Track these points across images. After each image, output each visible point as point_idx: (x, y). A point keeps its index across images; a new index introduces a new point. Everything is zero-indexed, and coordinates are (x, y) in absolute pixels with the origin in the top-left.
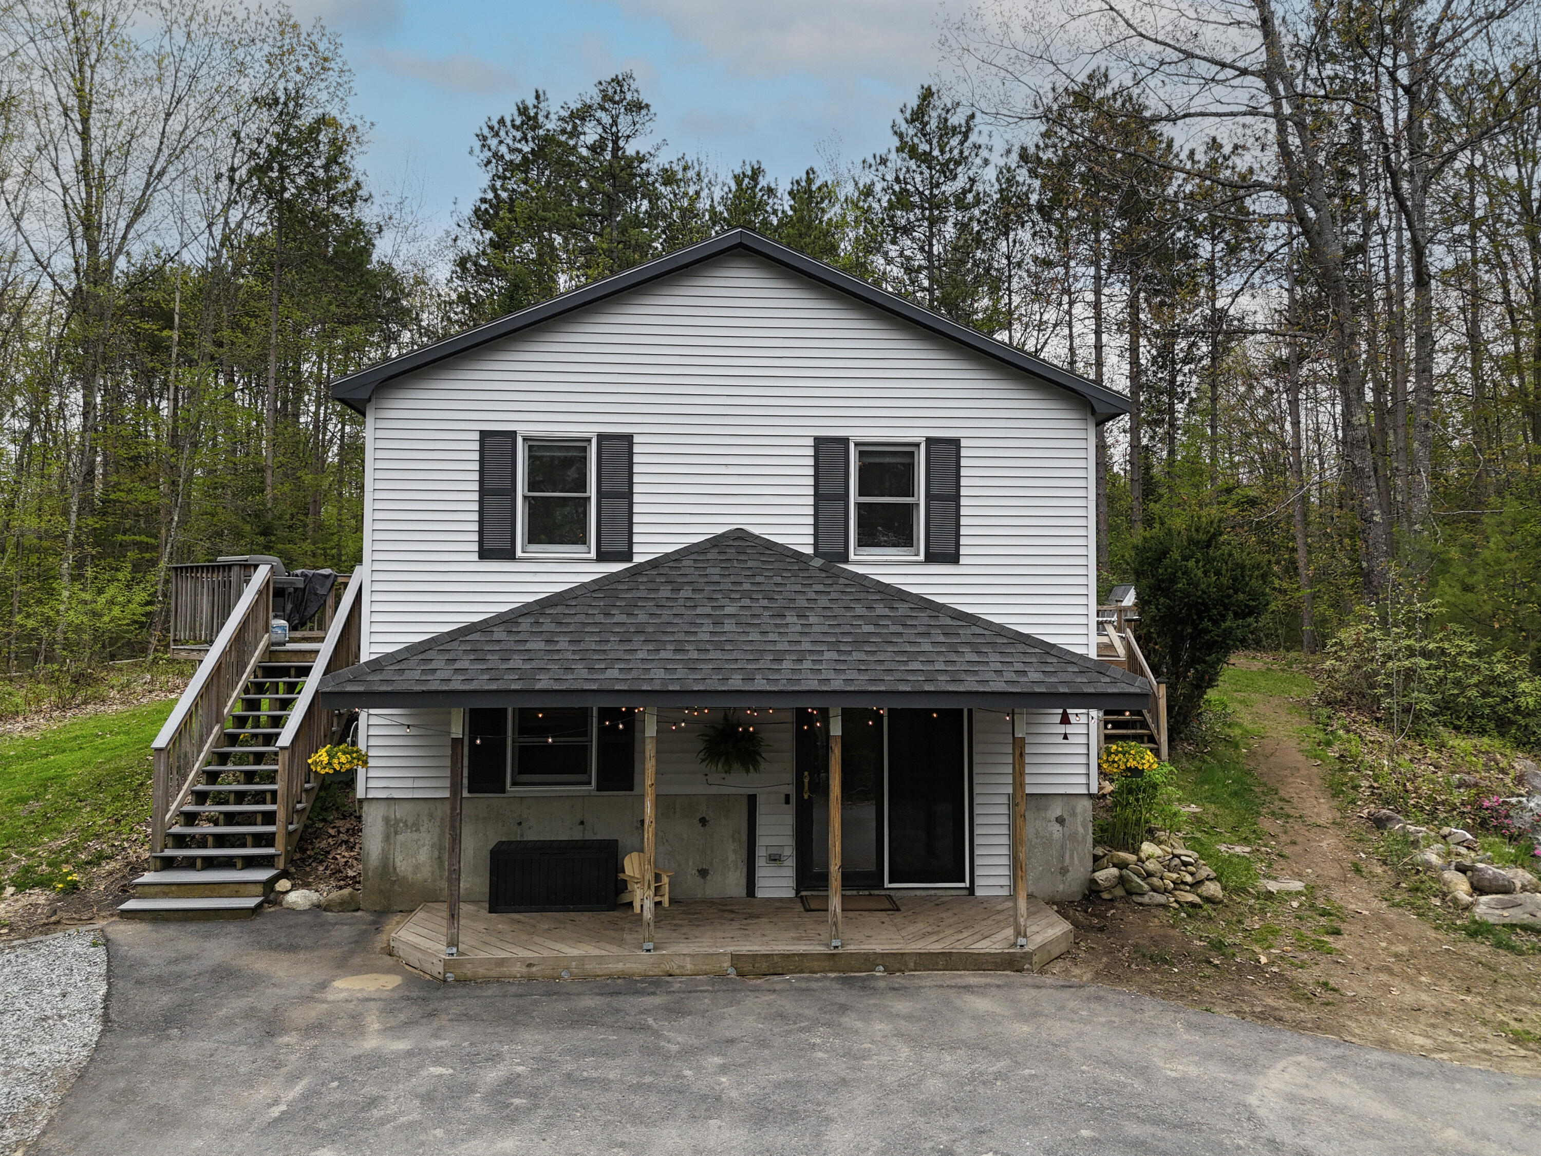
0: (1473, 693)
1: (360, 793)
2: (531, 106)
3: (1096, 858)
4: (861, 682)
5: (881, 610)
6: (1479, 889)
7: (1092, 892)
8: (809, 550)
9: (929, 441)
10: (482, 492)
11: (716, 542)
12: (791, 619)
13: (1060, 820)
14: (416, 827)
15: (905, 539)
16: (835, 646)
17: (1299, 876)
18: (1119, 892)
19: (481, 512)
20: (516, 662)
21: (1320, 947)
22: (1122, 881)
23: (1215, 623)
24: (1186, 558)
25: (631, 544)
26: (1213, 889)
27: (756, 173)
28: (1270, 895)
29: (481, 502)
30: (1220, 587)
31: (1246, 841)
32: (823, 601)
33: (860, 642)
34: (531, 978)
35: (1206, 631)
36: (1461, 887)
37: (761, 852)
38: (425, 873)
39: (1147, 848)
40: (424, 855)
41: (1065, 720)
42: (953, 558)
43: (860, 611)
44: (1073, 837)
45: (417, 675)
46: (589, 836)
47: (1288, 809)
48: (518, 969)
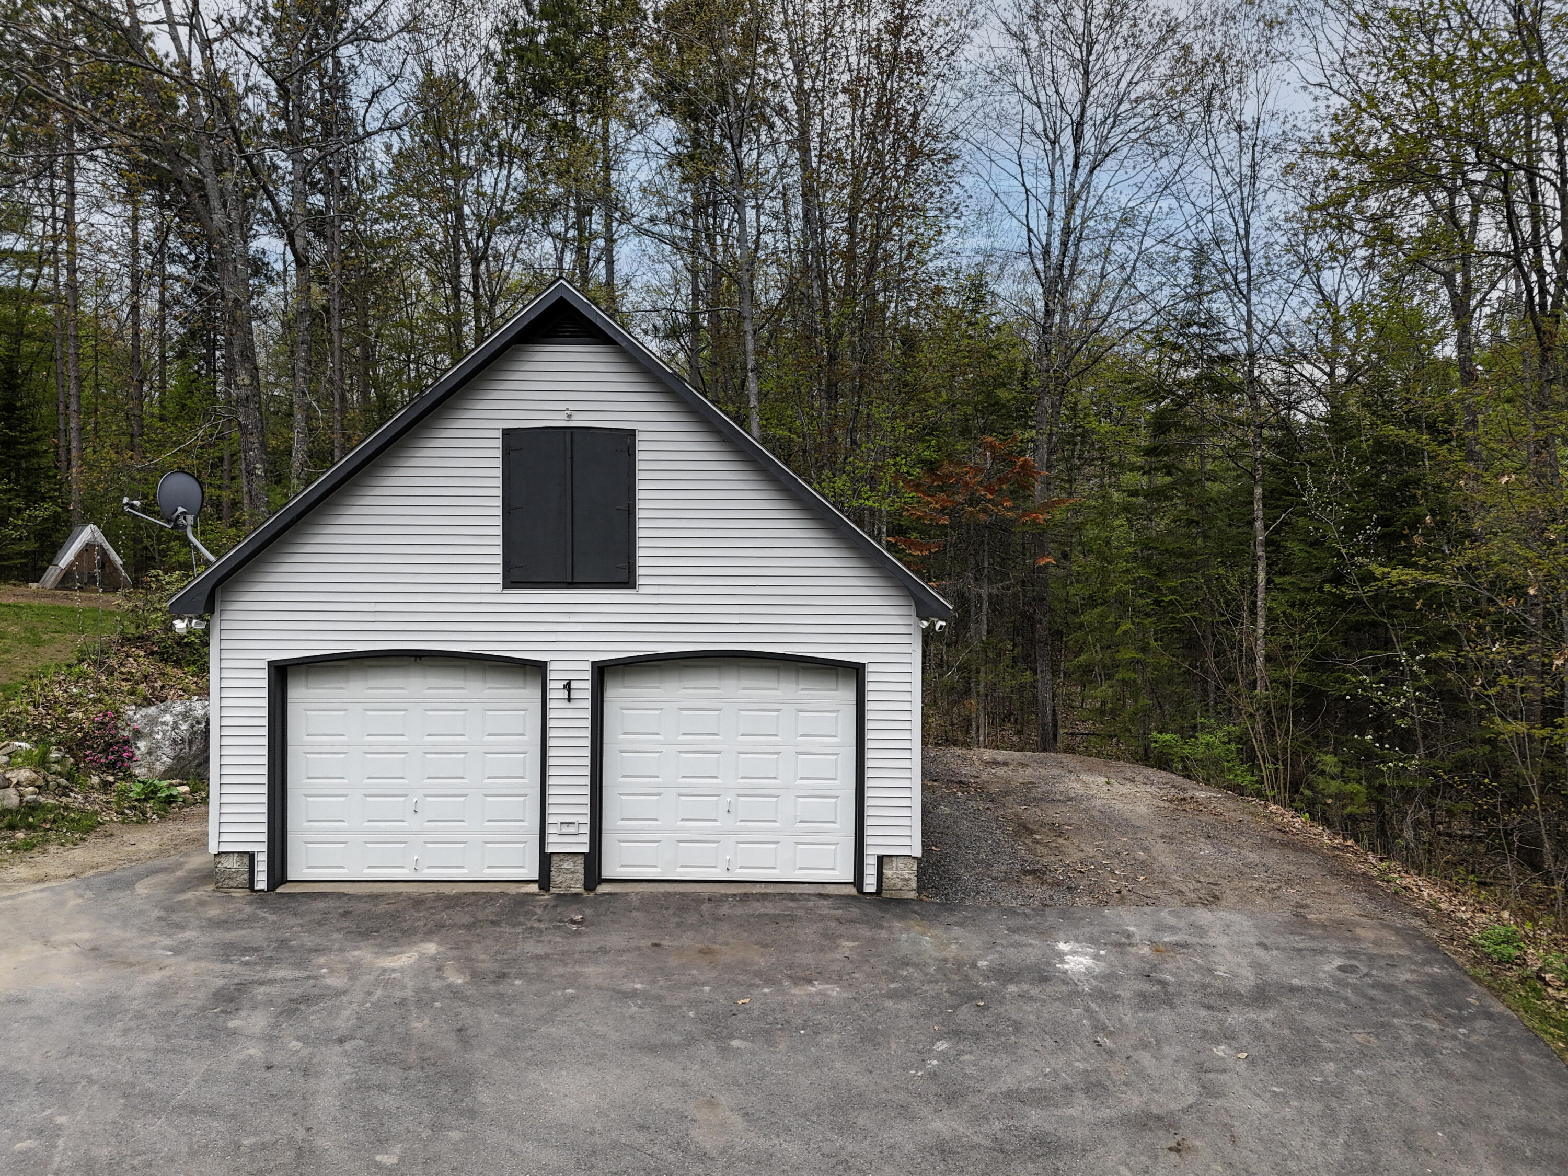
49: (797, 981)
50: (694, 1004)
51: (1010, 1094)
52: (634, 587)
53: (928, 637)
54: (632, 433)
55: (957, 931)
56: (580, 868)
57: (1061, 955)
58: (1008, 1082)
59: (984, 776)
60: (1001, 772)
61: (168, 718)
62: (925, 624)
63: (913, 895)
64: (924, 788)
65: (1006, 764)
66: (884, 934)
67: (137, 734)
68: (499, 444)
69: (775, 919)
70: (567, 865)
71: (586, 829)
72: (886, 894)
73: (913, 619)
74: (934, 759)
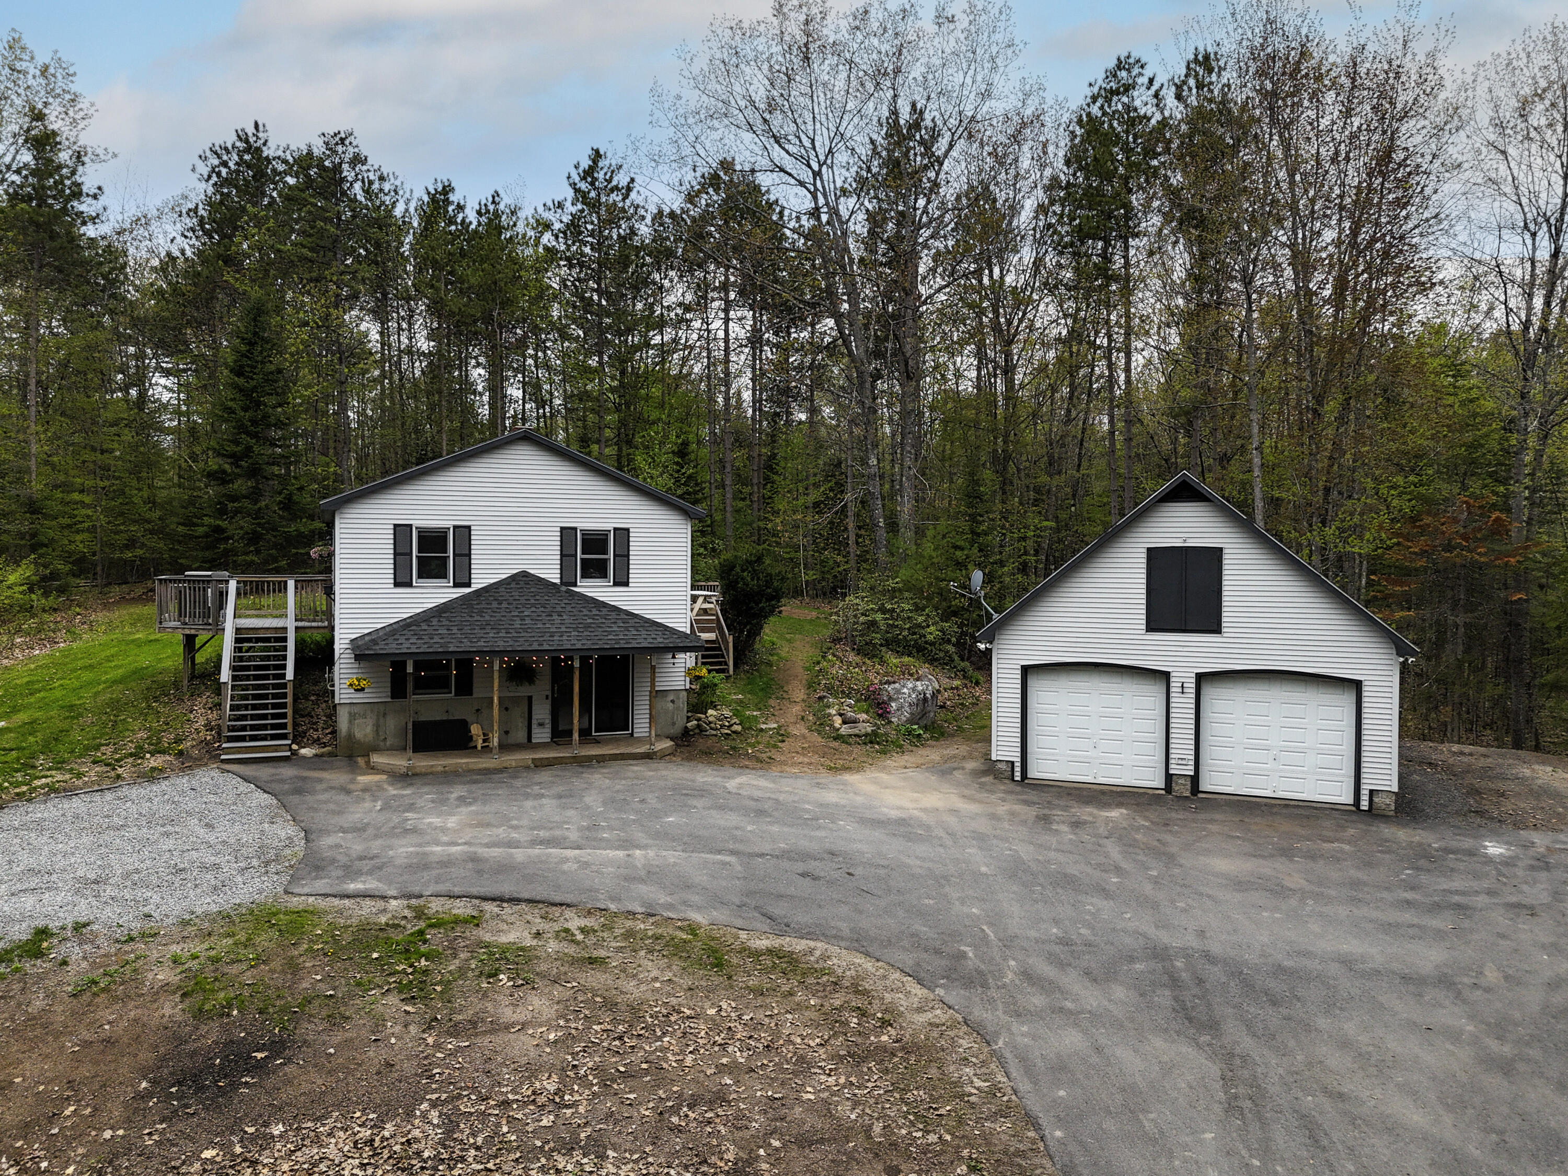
0: (905, 633)
1: (337, 701)
2: (250, 134)
3: (688, 717)
4: (588, 645)
5: (595, 612)
6: (844, 722)
7: (686, 732)
8: (558, 581)
9: (615, 529)
10: (395, 554)
11: (513, 578)
12: (555, 617)
13: (673, 701)
14: (364, 716)
15: (604, 575)
16: (575, 629)
17: (777, 722)
18: (697, 731)
19: (395, 564)
20: (437, 639)
21: (775, 746)
22: (698, 726)
23: (757, 604)
24: (743, 571)
25: (470, 578)
26: (738, 728)
27: (447, 189)
28: (762, 730)
29: (395, 559)
30: (759, 586)
31: (760, 709)
32: (569, 608)
33: (587, 627)
34: (445, 772)
35: (752, 608)
36: (838, 721)
37: (534, 722)
38: (370, 737)
39: (710, 712)
40: (369, 729)
41: (674, 657)
42: (626, 584)
43: (586, 612)
44: (678, 709)
45: (394, 646)
46: (451, 718)
47: (785, 695)
48: (440, 769)
49: (1324, 841)
50: (1273, 844)
51: (1444, 890)
52: (1220, 632)
53: (1404, 669)
54: (1221, 549)
55: (1420, 831)
56: (1189, 783)
57: (1486, 847)
58: (1445, 887)
59: (1451, 761)
60: (1465, 759)
61: (905, 690)
62: (1402, 659)
63: (1392, 813)
64: (1400, 764)
65: (1471, 754)
66: (1374, 829)
67: (891, 699)
68: (1145, 555)
69: (1308, 817)
70: (1181, 781)
71: (1192, 763)
72: (1374, 812)
73: (1394, 656)
74: (1410, 748)
